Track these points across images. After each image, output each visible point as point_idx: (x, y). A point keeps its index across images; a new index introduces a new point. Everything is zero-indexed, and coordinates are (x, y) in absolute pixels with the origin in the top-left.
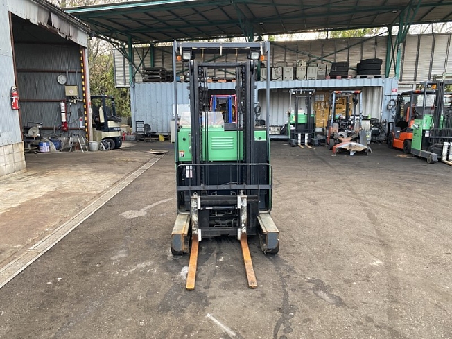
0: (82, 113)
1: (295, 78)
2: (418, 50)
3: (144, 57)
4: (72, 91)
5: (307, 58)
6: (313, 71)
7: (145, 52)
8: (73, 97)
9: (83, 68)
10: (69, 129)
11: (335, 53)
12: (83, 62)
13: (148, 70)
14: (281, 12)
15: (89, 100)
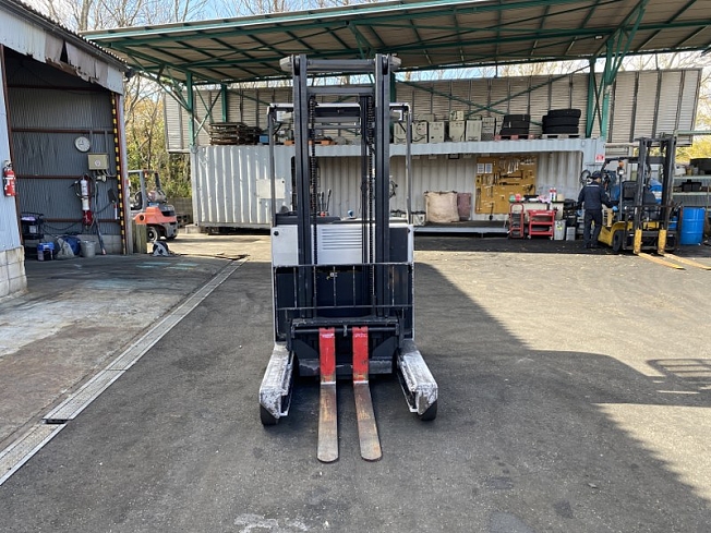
0: (116, 196)
1: (447, 138)
2: (636, 95)
3: (211, 107)
4: (99, 162)
5: (466, 107)
6: (475, 127)
7: (214, 95)
8: (101, 172)
9: (117, 126)
10: (94, 221)
11: (506, 100)
12: (116, 116)
13: (219, 125)
14: (424, 39)
15: (125, 177)
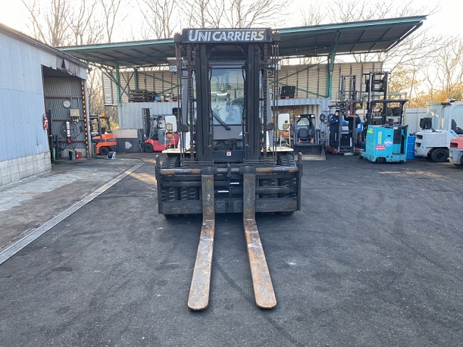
0: (83, 129)
3: (129, 81)
4: (75, 113)
7: (130, 76)
8: (76, 118)
9: (84, 95)
10: (73, 142)
12: (84, 91)
13: (133, 91)
15: (88, 120)
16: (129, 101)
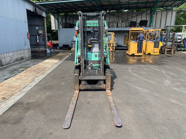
0: (44, 40)
2: (161, 16)
3: (62, 19)
4: (41, 32)
5: (122, 19)
6: (124, 24)
7: (63, 16)
8: (41, 34)
9: (44, 24)
10: (40, 45)
11: (132, 17)
12: (44, 22)
13: (64, 23)
14: (112, 4)
15: (46, 35)
16: (63, 27)
